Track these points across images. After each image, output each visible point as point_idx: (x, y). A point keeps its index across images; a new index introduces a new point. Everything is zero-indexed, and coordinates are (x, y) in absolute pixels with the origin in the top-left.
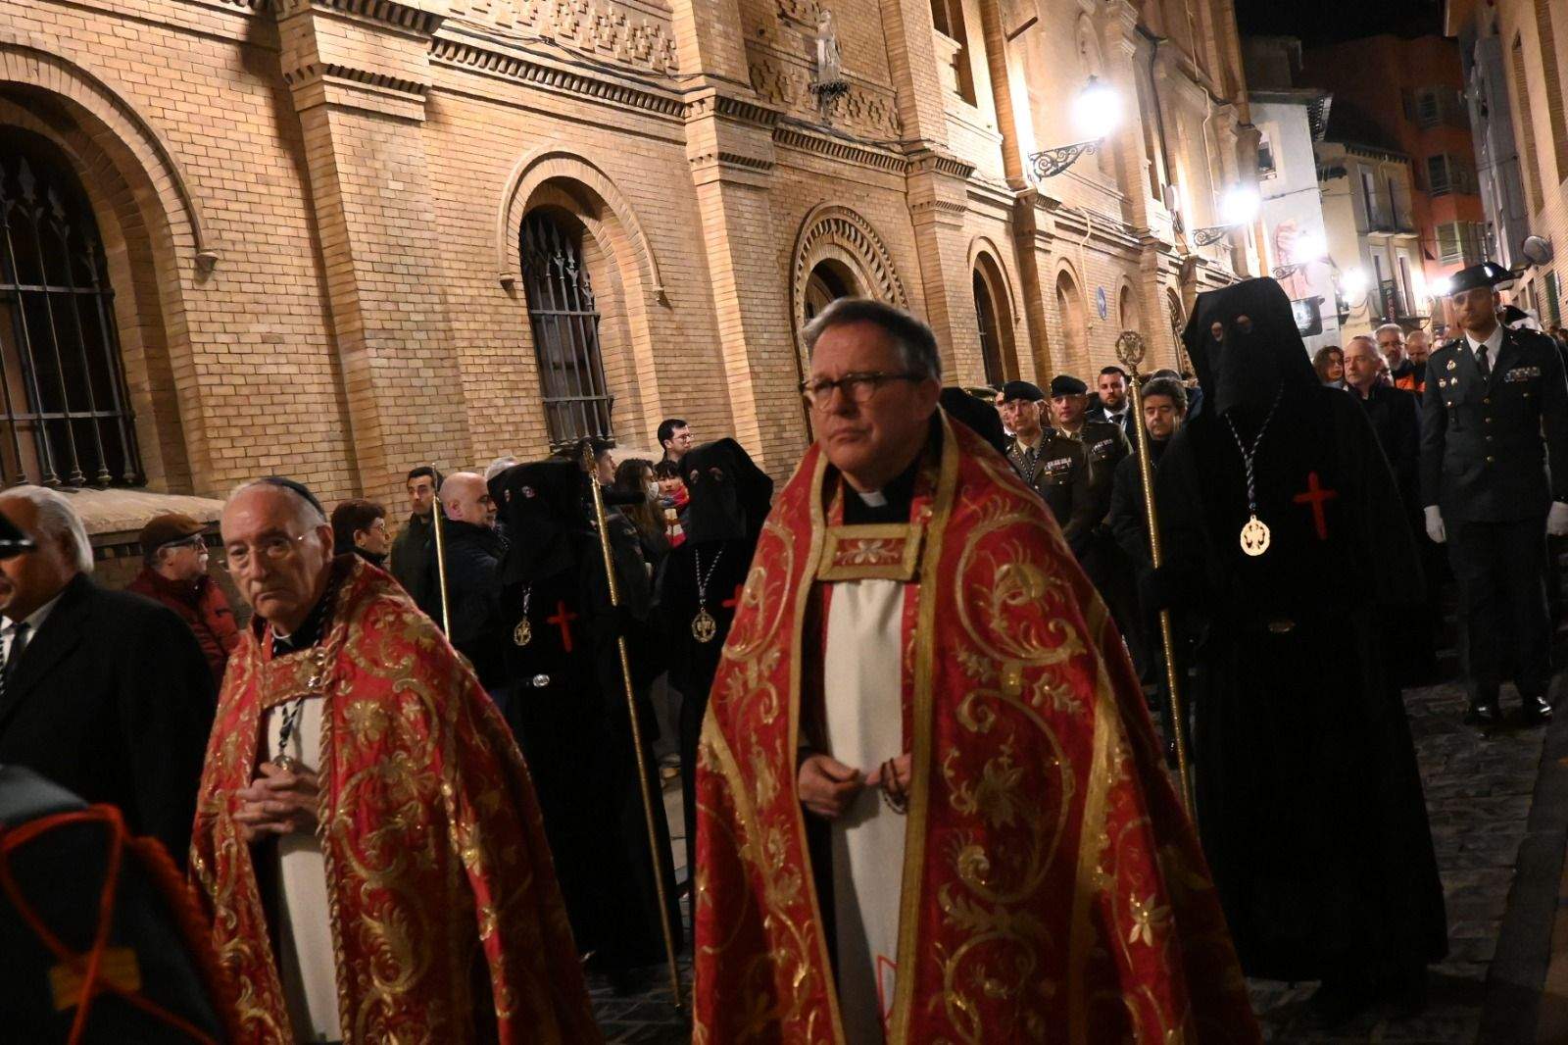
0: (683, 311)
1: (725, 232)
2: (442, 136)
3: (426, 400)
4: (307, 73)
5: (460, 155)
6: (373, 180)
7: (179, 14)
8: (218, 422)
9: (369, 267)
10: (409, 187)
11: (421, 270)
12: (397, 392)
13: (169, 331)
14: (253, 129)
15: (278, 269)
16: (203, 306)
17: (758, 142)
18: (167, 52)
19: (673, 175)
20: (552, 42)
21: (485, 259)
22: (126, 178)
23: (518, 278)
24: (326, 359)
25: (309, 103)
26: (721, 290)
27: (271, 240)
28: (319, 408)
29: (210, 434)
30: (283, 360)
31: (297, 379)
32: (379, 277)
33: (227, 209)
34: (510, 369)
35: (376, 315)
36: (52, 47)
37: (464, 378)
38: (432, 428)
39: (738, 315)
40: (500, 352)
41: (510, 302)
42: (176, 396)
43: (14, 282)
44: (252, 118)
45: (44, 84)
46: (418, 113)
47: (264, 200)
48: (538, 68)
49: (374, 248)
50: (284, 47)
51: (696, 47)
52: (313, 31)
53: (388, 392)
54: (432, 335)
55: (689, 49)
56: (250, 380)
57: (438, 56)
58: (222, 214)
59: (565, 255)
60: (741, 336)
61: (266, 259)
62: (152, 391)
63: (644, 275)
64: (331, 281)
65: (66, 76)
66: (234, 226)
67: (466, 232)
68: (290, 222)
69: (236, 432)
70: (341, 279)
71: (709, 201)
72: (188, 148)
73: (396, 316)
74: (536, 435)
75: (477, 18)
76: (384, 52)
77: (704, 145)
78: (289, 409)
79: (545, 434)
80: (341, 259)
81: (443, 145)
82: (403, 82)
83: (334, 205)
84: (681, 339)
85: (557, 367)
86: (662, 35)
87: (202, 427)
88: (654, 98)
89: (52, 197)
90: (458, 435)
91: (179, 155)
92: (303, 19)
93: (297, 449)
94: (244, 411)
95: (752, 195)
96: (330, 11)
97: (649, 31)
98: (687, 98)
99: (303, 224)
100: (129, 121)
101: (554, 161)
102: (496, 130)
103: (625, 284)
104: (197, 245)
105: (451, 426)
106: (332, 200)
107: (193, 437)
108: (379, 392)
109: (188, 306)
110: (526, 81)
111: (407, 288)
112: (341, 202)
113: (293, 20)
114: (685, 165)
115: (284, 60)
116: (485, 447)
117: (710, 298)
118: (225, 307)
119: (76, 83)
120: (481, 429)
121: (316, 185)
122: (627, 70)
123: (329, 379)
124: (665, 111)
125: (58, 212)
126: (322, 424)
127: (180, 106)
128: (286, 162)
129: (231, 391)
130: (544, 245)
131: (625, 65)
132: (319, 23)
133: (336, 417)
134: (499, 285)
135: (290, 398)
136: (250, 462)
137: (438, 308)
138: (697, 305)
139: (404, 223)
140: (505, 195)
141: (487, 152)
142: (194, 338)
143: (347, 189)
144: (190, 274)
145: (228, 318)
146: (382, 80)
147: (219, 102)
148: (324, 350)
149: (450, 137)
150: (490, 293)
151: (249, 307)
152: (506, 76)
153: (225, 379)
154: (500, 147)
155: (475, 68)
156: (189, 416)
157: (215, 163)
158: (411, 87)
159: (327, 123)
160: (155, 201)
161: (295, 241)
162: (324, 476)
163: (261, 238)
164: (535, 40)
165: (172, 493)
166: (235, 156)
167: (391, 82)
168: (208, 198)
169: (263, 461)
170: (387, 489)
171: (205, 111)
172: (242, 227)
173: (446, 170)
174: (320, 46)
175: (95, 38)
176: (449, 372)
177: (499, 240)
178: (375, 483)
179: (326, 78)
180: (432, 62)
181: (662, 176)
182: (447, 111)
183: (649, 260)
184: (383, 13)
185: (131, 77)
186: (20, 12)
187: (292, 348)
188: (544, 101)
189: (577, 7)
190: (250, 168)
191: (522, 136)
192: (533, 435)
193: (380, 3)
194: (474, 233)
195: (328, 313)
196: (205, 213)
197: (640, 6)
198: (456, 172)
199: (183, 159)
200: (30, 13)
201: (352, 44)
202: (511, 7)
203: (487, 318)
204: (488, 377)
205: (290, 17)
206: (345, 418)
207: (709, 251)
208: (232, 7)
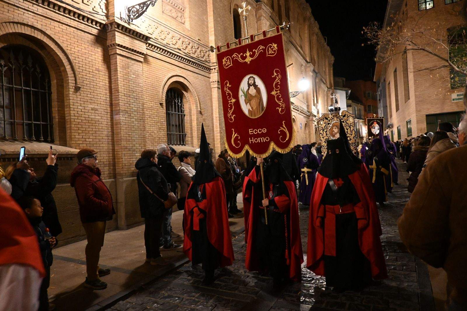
0: (205, 116)
1: (217, 99)
2: (149, 67)
3: (135, 129)
4: (113, 45)
5: (153, 72)
6: (127, 74)
7: (79, 26)
8: (76, 128)
9: (123, 95)
10: (137, 77)
11: (138, 97)
12: (127, 126)
13: (66, 104)
14: (97, 57)
15: (99, 92)
16: (75, 99)
18: (74, 34)
19: (206, 85)
20: (180, 50)
21: (157, 98)
22: (58, 64)
23: (164, 103)
24: (109, 116)
25: (113, 53)
26: (215, 112)
27: (98, 85)
28: (106, 128)
29: (72, 131)
30: (97, 115)
31: (101, 120)
32: (126, 98)
33: (86, 76)
34: (159, 124)
35: (123, 107)
36: (39, 27)
37: (147, 125)
38: (135, 136)
39: (218, 118)
40: (157, 120)
41: (162, 108)
42: (65, 120)
43: (21, 86)
44: (97, 54)
45: (36, 36)
46: (142, 60)
47: (97, 75)
48: (175, 55)
49: (125, 90)
50: (108, 39)
52: (115, 35)
53: (124, 126)
54: (138, 113)
55: (213, 57)
56: (86, 119)
57: (150, 48)
58: (84, 77)
59: (178, 100)
60: (218, 123)
61: (96, 89)
62: (59, 119)
63: (197, 107)
64: (113, 97)
65: (43, 35)
66: (87, 80)
67: (152, 90)
68: (104, 81)
69: (80, 131)
70: (115, 97)
71: (214, 92)
72: (77, 59)
73: (129, 108)
74: (165, 141)
75: (161, 41)
76: (134, 44)
77: (214, 79)
78: (97, 127)
79: (167, 141)
80: (116, 92)
81: (148, 69)
82: (138, 51)
83: (116, 78)
84: (204, 122)
85: (173, 125)
87: (71, 129)
88: (203, 66)
89: (37, 66)
91: (74, 60)
92: (113, 32)
93: (98, 137)
94: (83, 126)
96: (120, 31)
97: (204, 51)
98: (212, 68)
99: (107, 82)
100: (60, 50)
101: (177, 77)
102: (163, 68)
103: (192, 108)
104: (76, 83)
105: (140, 136)
106: (115, 77)
107: (68, 131)
108: (121, 126)
109: (71, 98)
110: (172, 57)
111: (133, 101)
112: (118, 78)
113: (111, 32)
114: (210, 84)
115: (108, 42)
116: (150, 142)
117: (212, 114)
118: (82, 100)
119: (45, 37)
120: (150, 138)
121: (112, 73)
122: (198, 59)
123: (109, 121)
124: (206, 70)
125: (38, 70)
126: (105, 132)
127: (76, 48)
128: (105, 67)
129: (80, 121)
130: (173, 97)
131: (198, 58)
132: (117, 34)
133: (110, 131)
134: (159, 104)
135: (98, 125)
136: (83, 140)
137: (141, 107)
138: (209, 115)
139: (135, 85)
140: (163, 83)
141: (160, 72)
142: (71, 106)
143: (119, 75)
144: (73, 90)
145: (82, 102)
146: (133, 50)
147: (88, 49)
148: (109, 114)
149: (151, 68)
150: (157, 106)
151: (89, 101)
152: (167, 55)
153: (79, 118)
154: (164, 72)
155: (159, 52)
156: (68, 126)
157: (84, 64)
158: (140, 53)
159: (116, 58)
160: (65, 70)
161: (105, 86)
162: (105, 145)
163: (95, 84)
164: (176, 49)
165: (60, 145)
166: (90, 63)
167: (135, 51)
168: (81, 72)
169: (87, 140)
170: (121, 150)
171: (83, 50)
172: (90, 81)
173: (148, 75)
174: (116, 39)
175: (53, 27)
176: (142, 123)
177: (161, 93)
179: (117, 47)
180: (147, 49)
181: (204, 85)
182: (150, 61)
183: (198, 103)
184: (135, 34)
185: (62, 39)
186: (32, 17)
187: (100, 112)
188: (176, 63)
189: (187, 43)
190: (95, 66)
191: (170, 70)
192: (163, 140)
193: (134, 31)
194: (154, 91)
195: (111, 105)
196: (79, 76)
197: (203, 46)
198: (151, 76)
199: (75, 61)
200: (34, 18)
201: (126, 40)
202: (170, 40)
203: (155, 111)
204: (153, 125)
205: (111, 31)
206: (112, 131)
207: (213, 103)
208: (94, 26)
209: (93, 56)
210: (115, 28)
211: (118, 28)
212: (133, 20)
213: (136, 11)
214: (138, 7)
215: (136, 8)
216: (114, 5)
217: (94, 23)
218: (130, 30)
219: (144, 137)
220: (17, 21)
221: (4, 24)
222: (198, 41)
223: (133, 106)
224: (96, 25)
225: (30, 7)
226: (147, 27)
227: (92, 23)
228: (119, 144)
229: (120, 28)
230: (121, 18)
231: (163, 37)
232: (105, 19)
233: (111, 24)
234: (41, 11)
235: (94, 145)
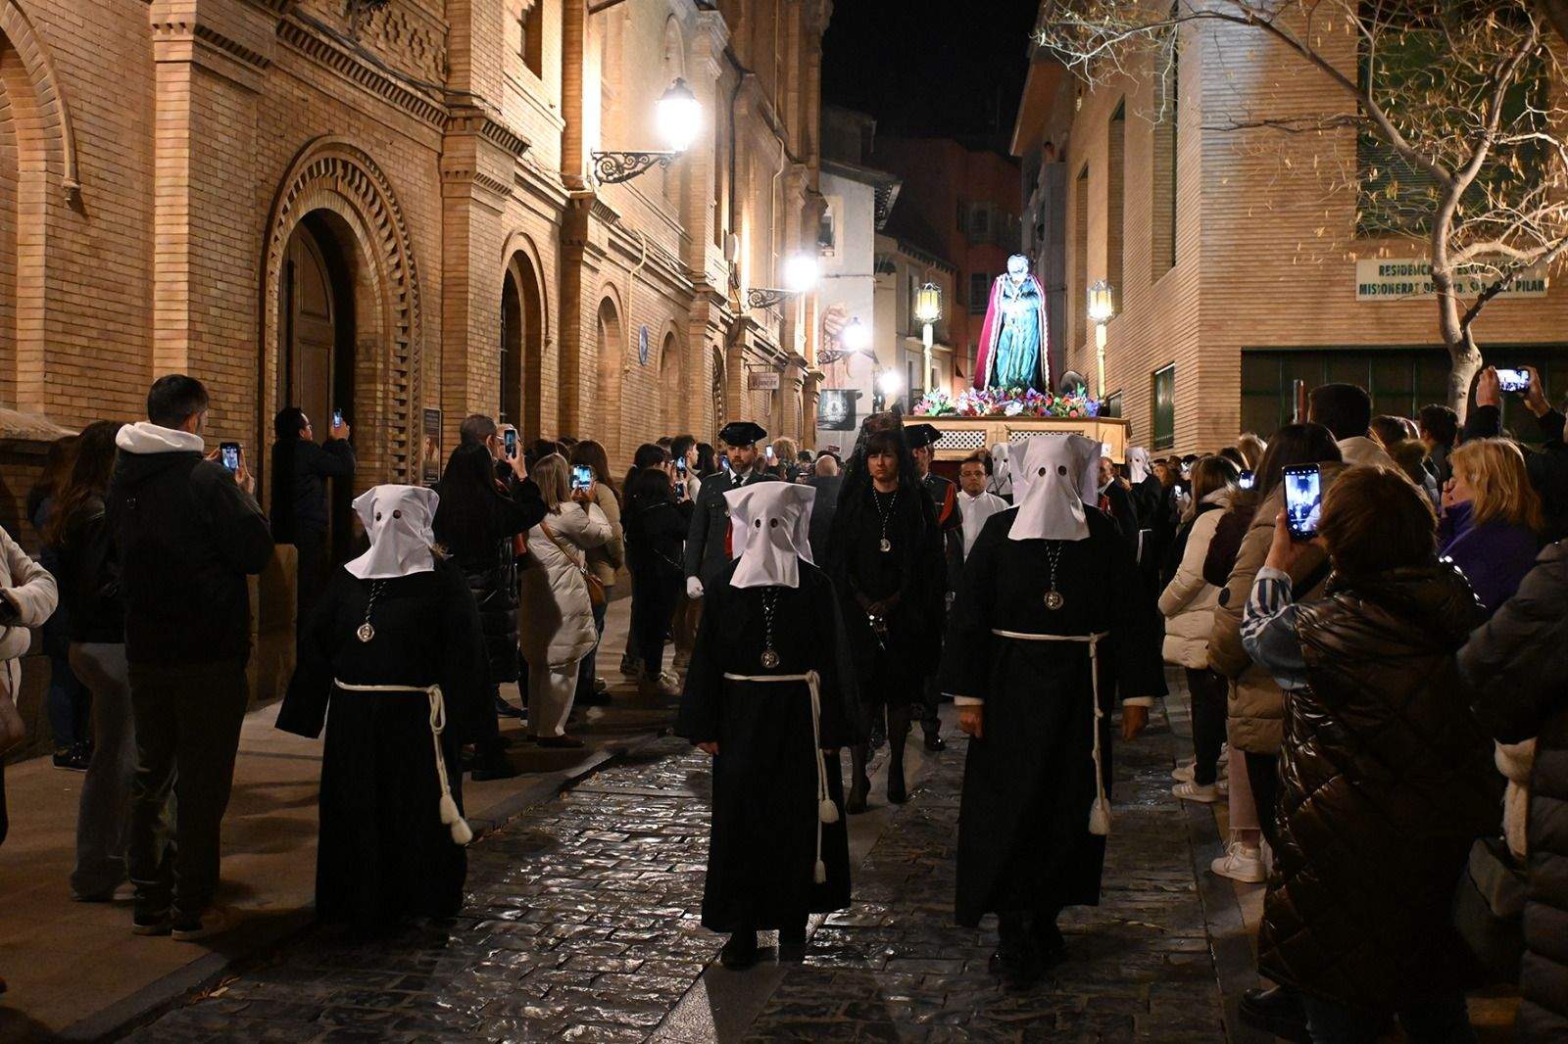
0: (104, 225)
1: (186, 134)
17: (255, 27)
19: (124, 37)
26: (167, 210)
39: (185, 248)
60: (184, 277)
63: (53, 161)
71: (171, 87)
77: (175, 8)
84: (94, 262)
95: (233, 95)
103: (21, 166)
114: (146, 31)
117: (149, 217)
138: (128, 222)
181: (106, 33)
183: (65, 142)
207: (158, 152)
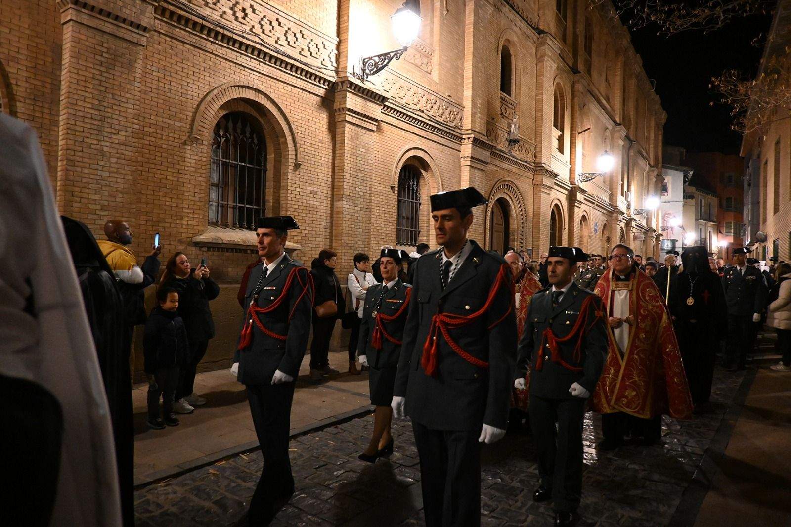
1: (468, 183)
2: (381, 137)
3: (358, 221)
4: (341, 110)
5: (386, 144)
6: (355, 147)
7: (305, 85)
9: (349, 175)
10: (367, 151)
11: (365, 179)
12: (349, 216)
13: (282, 185)
14: (321, 125)
15: (320, 171)
16: (294, 178)
17: (485, 155)
18: (299, 97)
19: (454, 161)
20: (422, 112)
21: (387, 179)
22: (278, 134)
23: (397, 186)
24: (329, 202)
25: (340, 120)
27: (319, 161)
28: (324, 217)
30: (316, 200)
31: (319, 207)
32: (352, 179)
33: (308, 149)
34: (388, 215)
35: (348, 191)
36: (264, 90)
37: (372, 216)
38: (359, 230)
40: (386, 209)
41: (392, 194)
43: (237, 161)
44: (321, 122)
45: (259, 101)
46: (374, 128)
47: (320, 148)
48: (416, 119)
50: (336, 100)
51: (470, 120)
52: (346, 97)
53: (347, 216)
54: (365, 200)
55: (468, 121)
56: (304, 204)
57: (384, 111)
58: (306, 151)
59: (413, 181)
61: (317, 167)
62: (273, 203)
64: (336, 177)
65: (266, 100)
67: (382, 169)
68: (327, 156)
70: (339, 177)
71: (465, 172)
72: (299, 128)
73: (354, 192)
75: (399, 100)
76: (367, 107)
77: (467, 153)
78: (314, 216)
79: (395, 239)
80: (340, 171)
81: (380, 139)
82: (371, 117)
83: (341, 153)
85: (404, 217)
86: (460, 115)
88: (453, 135)
89: (254, 136)
90: (367, 234)
92: (343, 93)
93: (314, 229)
95: (480, 172)
96: (353, 91)
97: (455, 113)
98: (464, 137)
99: (331, 158)
100: (283, 116)
101: (416, 150)
102: (398, 137)
105: (365, 231)
106: (342, 152)
108: (344, 216)
109: (289, 178)
110: (411, 123)
111: (359, 184)
114: (459, 158)
115: (335, 104)
118: (301, 180)
119: (269, 102)
120: (375, 233)
121: (337, 146)
122: (445, 124)
123: (329, 209)
124: (456, 140)
125: (255, 141)
126: (324, 223)
127: (299, 114)
128: (330, 137)
129: (297, 207)
130: (407, 177)
132: (348, 95)
133: (329, 221)
134: (390, 188)
135: (315, 212)
137: (368, 192)
139: (363, 163)
140: (398, 159)
141: (394, 144)
142: (289, 188)
143: (347, 149)
144: (292, 168)
145: (301, 183)
146: (365, 116)
147: (312, 115)
148: (329, 199)
149: (383, 137)
150: (387, 190)
151: (308, 181)
152: (405, 120)
153: (296, 203)
154: (400, 143)
155: (396, 116)
157: (307, 134)
158: (374, 119)
159: (345, 126)
160: (286, 143)
161: (327, 163)
162: (321, 240)
163: (317, 160)
164: (417, 110)
166: (313, 133)
167: (368, 117)
168: (302, 144)
170: (340, 248)
171: (307, 117)
172: (311, 155)
173: (380, 148)
174: (347, 102)
175: (278, 89)
176: (368, 213)
177: (393, 173)
178: (336, 244)
179: (347, 112)
180: (382, 112)
181: (451, 161)
182: (384, 129)
183: (441, 187)
184: (369, 95)
185: (286, 103)
186: (257, 77)
187: (319, 197)
188: (416, 130)
189: (433, 102)
190: (318, 137)
191: (407, 140)
192: (391, 238)
193: (369, 91)
194: (385, 170)
195: (333, 187)
196: (301, 149)
197: (454, 104)
198: (383, 149)
199: (297, 131)
200: (259, 79)
201: (357, 103)
202: (411, 99)
203: (384, 198)
204: (380, 217)
205: (340, 91)
206: (332, 223)
208: (322, 85)
209: (317, 124)
210: (347, 87)
211: (350, 87)
212: (369, 76)
213: (374, 64)
214: (377, 59)
215: (374, 60)
216: (347, 57)
217: (322, 82)
218: (365, 89)
219: (369, 231)
220: (243, 84)
221: (230, 88)
222: (449, 98)
223: (359, 190)
224: (324, 84)
225: (257, 66)
226: (383, 82)
227: (319, 82)
228: (339, 240)
229: (353, 88)
230: (354, 73)
231: (402, 95)
232: (334, 74)
233: (342, 82)
234: (267, 70)
235: (310, 239)
